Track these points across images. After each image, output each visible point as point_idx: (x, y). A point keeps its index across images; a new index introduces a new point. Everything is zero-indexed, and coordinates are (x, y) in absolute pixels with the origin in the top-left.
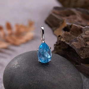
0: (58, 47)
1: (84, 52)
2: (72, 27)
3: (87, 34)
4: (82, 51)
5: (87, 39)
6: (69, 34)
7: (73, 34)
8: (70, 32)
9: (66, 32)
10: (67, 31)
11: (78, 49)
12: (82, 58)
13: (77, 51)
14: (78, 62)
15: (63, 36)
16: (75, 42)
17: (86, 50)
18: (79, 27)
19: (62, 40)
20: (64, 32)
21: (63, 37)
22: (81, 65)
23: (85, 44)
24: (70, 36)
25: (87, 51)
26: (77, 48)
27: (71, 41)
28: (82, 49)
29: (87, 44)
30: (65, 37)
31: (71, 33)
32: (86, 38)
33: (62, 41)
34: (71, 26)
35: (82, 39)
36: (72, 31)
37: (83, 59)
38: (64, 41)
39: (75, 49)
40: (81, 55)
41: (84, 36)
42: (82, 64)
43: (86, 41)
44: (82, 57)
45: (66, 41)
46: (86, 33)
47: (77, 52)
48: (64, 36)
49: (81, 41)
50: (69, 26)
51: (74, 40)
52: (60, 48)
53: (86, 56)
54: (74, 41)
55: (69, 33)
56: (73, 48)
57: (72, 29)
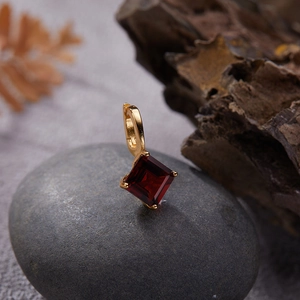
0: (215, 127)
2: (260, 68)
6: (250, 90)
8: (253, 82)
9: (241, 81)
10: (244, 80)
11: (294, 146)
13: (290, 153)
14: (279, 183)
16: (287, 126)
18: (284, 71)
20: (235, 82)
21: (235, 98)
22: (295, 194)
24: (255, 97)
26: (291, 142)
27: (275, 121)
30: (240, 100)
31: (256, 87)
33: (236, 113)
34: (255, 65)
38: (241, 112)
39: (287, 147)
42: (297, 192)
48: (239, 96)
50: (248, 63)
51: (285, 116)
52: (221, 132)
54: (286, 122)
55: (251, 87)
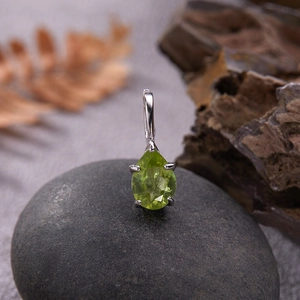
0: (196, 145)
1: (280, 170)
2: (247, 80)
3: (293, 112)
4: (276, 167)
5: (291, 129)
6: (233, 103)
7: (248, 105)
8: (239, 96)
9: (225, 95)
10: (229, 94)
11: (262, 158)
12: (276, 188)
13: (259, 167)
14: (262, 200)
15: (213, 110)
16: (251, 137)
17: (288, 165)
18: (269, 81)
19: (211, 123)
20: (218, 96)
21: (215, 113)
22: (271, 211)
23: (285, 145)
24: (239, 111)
25: (291, 165)
26: (258, 155)
27: (239, 133)
28: (275, 158)
29: (291, 145)
30: (220, 115)
31: (241, 100)
32: (289, 124)
33: (211, 128)
34: (241, 77)
35: (276, 127)
36: (245, 94)
37: (277, 192)
38: (217, 127)
39: (253, 161)
40: (271, 178)
41: (282, 116)
42: (273, 209)
43: (291, 133)
44: (276, 185)
45: (224, 127)
46: (288, 106)
47: (257, 167)
48: (219, 111)
49: (272, 134)
50: (235, 76)
51: (250, 127)
52: (202, 150)
53: (288, 183)
54: (251, 133)
55: (235, 100)
56: (247, 154)
57: (243, 86)
